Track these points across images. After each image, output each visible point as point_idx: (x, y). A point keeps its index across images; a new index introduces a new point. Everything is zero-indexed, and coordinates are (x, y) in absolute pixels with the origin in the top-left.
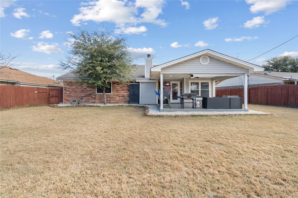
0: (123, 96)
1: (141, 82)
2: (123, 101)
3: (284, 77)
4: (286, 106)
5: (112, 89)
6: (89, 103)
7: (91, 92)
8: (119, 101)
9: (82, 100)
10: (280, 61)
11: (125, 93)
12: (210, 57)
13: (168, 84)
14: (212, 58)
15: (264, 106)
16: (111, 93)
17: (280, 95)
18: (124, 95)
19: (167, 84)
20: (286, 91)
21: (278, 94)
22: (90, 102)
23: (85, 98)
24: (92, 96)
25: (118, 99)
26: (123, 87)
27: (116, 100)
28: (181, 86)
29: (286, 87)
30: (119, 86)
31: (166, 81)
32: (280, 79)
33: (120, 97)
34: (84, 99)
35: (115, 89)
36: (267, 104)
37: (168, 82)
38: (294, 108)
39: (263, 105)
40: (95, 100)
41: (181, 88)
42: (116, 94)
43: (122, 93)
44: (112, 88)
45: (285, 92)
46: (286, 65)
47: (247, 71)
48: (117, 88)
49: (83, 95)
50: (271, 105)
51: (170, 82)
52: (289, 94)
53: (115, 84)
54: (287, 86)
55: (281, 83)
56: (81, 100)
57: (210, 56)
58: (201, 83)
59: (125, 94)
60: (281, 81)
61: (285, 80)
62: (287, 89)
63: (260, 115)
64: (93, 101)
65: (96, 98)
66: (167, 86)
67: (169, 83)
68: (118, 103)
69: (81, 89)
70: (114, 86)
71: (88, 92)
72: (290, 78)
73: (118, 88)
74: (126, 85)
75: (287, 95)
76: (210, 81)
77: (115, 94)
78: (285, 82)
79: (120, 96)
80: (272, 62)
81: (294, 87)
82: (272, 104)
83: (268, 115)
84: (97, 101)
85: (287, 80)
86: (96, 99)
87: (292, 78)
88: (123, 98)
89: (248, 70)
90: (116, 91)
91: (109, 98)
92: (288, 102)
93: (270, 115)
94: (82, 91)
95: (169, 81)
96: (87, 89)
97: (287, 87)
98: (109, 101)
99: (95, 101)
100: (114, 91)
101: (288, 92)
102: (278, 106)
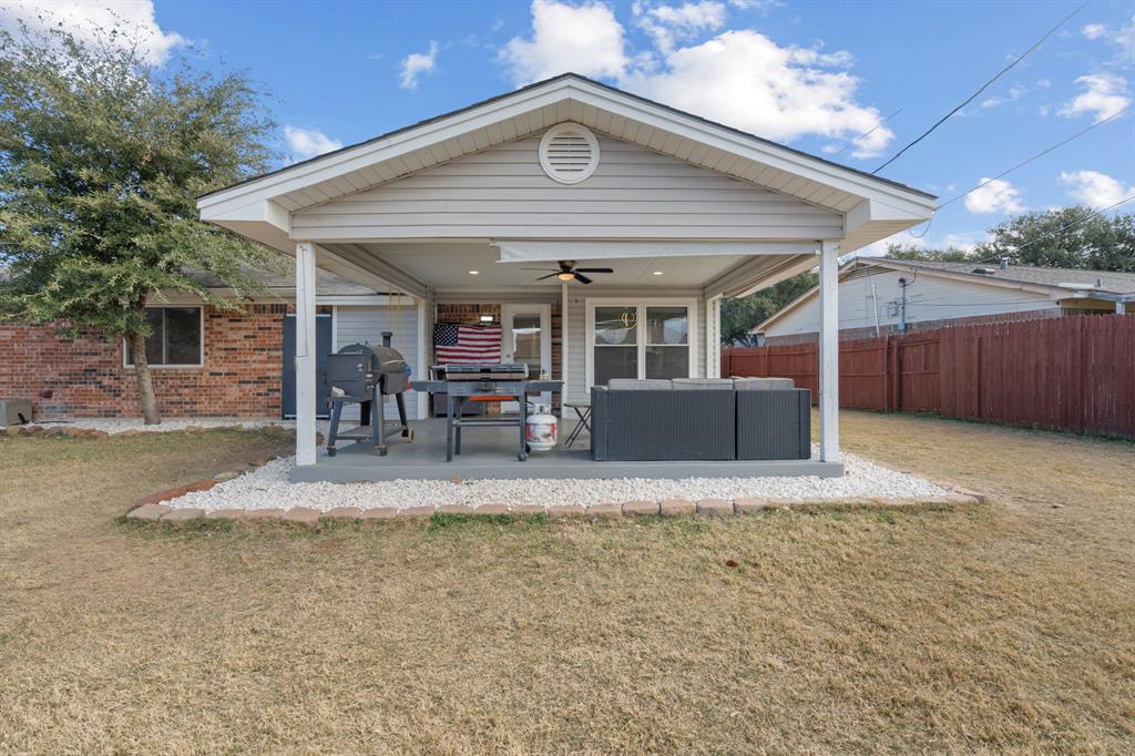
0: (261, 380)
1: (340, 308)
2: (263, 402)
3: (1061, 285)
4: (1072, 430)
5: (206, 345)
6: (86, 416)
7: (96, 359)
8: (241, 407)
9: (52, 402)
10: (1046, 228)
11: (269, 366)
12: (603, 136)
13: (490, 319)
14: (620, 140)
15: (964, 426)
16: (199, 362)
17: (1044, 369)
18: (269, 374)
19: (483, 319)
20: (1074, 352)
21: (1033, 364)
22: (89, 412)
23: (68, 391)
24: (99, 379)
25: (234, 392)
26: (260, 333)
27: (228, 398)
28: (553, 328)
29: (1074, 331)
30: (240, 329)
31: (481, 303)
32: (1046, 291)
33: (243, 386)
34: (58, 393)
35: (222, 345)
36: (980, 415)
37: (488, 309)
38: (1112, 439)
39: (959, 420)
40: (118, 399)
41: (553, 336)
42: (223, 370)
43: (254, 366)
44: (206, 337)
45: (1069, 354)
46: (1074, 246)
47: (837, 222)
48: (232, 336)
49: (52, 375)
50: (998, 424)
51: (499, 307)
52: (1090, 368)
53: (220, 317)
54: (1078, 324)
55: (1050, 311)
56: (45, 402)
57: (603, 126)
58: (648, 308)
59: (273, 370)
60: (1045, 305)
61: (1067, 296)
62: (1078, 339)
63: (900, 509)
64: (106, 404)
65: (123, 387)
66: (482, 326)
67: (494, 310)
68: (235, 415)
69: (46, 345)
70: (217, 329)
71: (82, 358)
72: (1091, 286)
73: (235, 337)
74: (274, 325)
75: (1078, 371)
76: (695, 300)
77: (217, 370)
78: (1070, 306)
79: (247, 378)
80: (1015, 234)
81: (1114, 330)
82: (1001, 417)
83: (950, 508)
84: (126, 405)
85: (1076, 296)
86: (124, 395)
87: (1103, 288)
88: (261, 391)
89: (841, 215)
90: (223, 354)
91: (186, 390)
92: (1082, 408)
93: (968, 509)
94: (48, 357)
95: (494, 303)
96: (73, 345)
97: (1078, 328)
98: (188, 407)
99: (118, 408)
100: (217, 354)
101: (1084, 356)
102: (1031, 428)
